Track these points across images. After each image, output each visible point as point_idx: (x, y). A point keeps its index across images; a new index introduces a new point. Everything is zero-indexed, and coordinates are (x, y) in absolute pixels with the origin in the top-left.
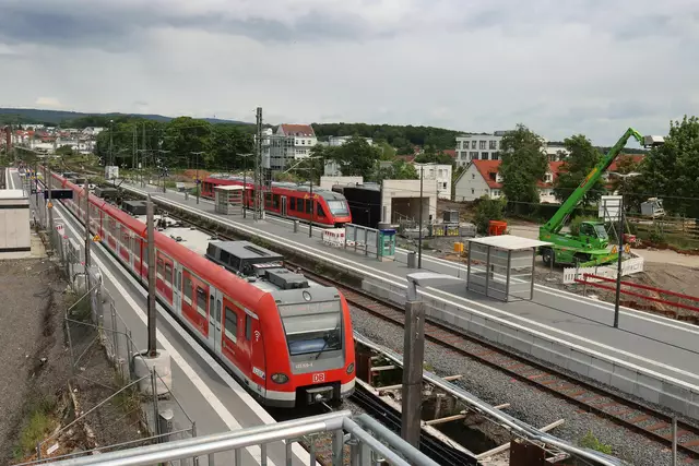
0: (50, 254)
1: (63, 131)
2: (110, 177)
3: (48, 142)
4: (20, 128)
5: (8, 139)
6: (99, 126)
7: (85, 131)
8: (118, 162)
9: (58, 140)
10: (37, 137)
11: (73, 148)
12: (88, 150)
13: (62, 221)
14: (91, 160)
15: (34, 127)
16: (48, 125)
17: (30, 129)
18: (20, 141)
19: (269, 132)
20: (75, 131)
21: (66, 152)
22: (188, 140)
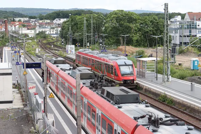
0: (25, 105)
1: (41, 21)
2: (69, 52)
3: (31, 29)
4: (14, 21)
5: (6, 28)
6: (63, 18)
7: (55, 21)
8: (74, 42)
9: (37, 28)
10: (24, 26)
11: (47, 33)
12: (56, 34)
13: (35, 83)
14: (57, 41)
15: (22, 19)
16: (31, 17)
17: (20, 21)
18: (14, 29)
19: (179, 18)
20: (49, 21)
21: (42, 36)
22: (121, 25)
